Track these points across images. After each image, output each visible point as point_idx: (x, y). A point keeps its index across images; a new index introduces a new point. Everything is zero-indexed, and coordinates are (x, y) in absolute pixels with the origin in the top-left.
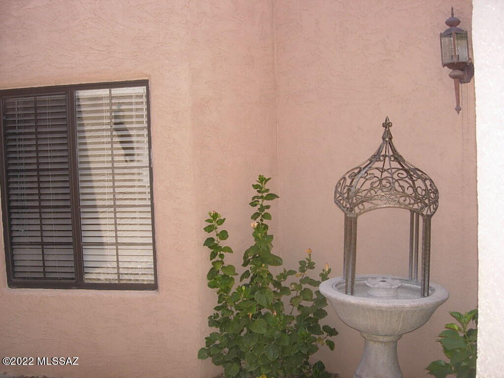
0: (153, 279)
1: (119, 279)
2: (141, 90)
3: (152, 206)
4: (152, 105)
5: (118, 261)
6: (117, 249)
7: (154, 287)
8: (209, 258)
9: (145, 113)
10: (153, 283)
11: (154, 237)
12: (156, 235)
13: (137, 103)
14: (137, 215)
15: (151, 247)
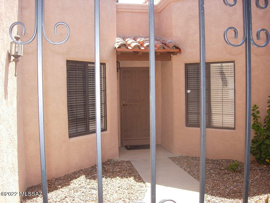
0: (234, 126)
1: (223, 126)
2: (232, 64)
3: (235, 102)
4: (235, 69)
5: (223, 120)
6: (223, 116)
7: (234, 129)
8: (253, 119)
9: (233, 71)
10: (234, 127)
11: (235, 112)
12: (236, 111)
13: (231, 68)
14: (229, 105)
15: (234, 116)
